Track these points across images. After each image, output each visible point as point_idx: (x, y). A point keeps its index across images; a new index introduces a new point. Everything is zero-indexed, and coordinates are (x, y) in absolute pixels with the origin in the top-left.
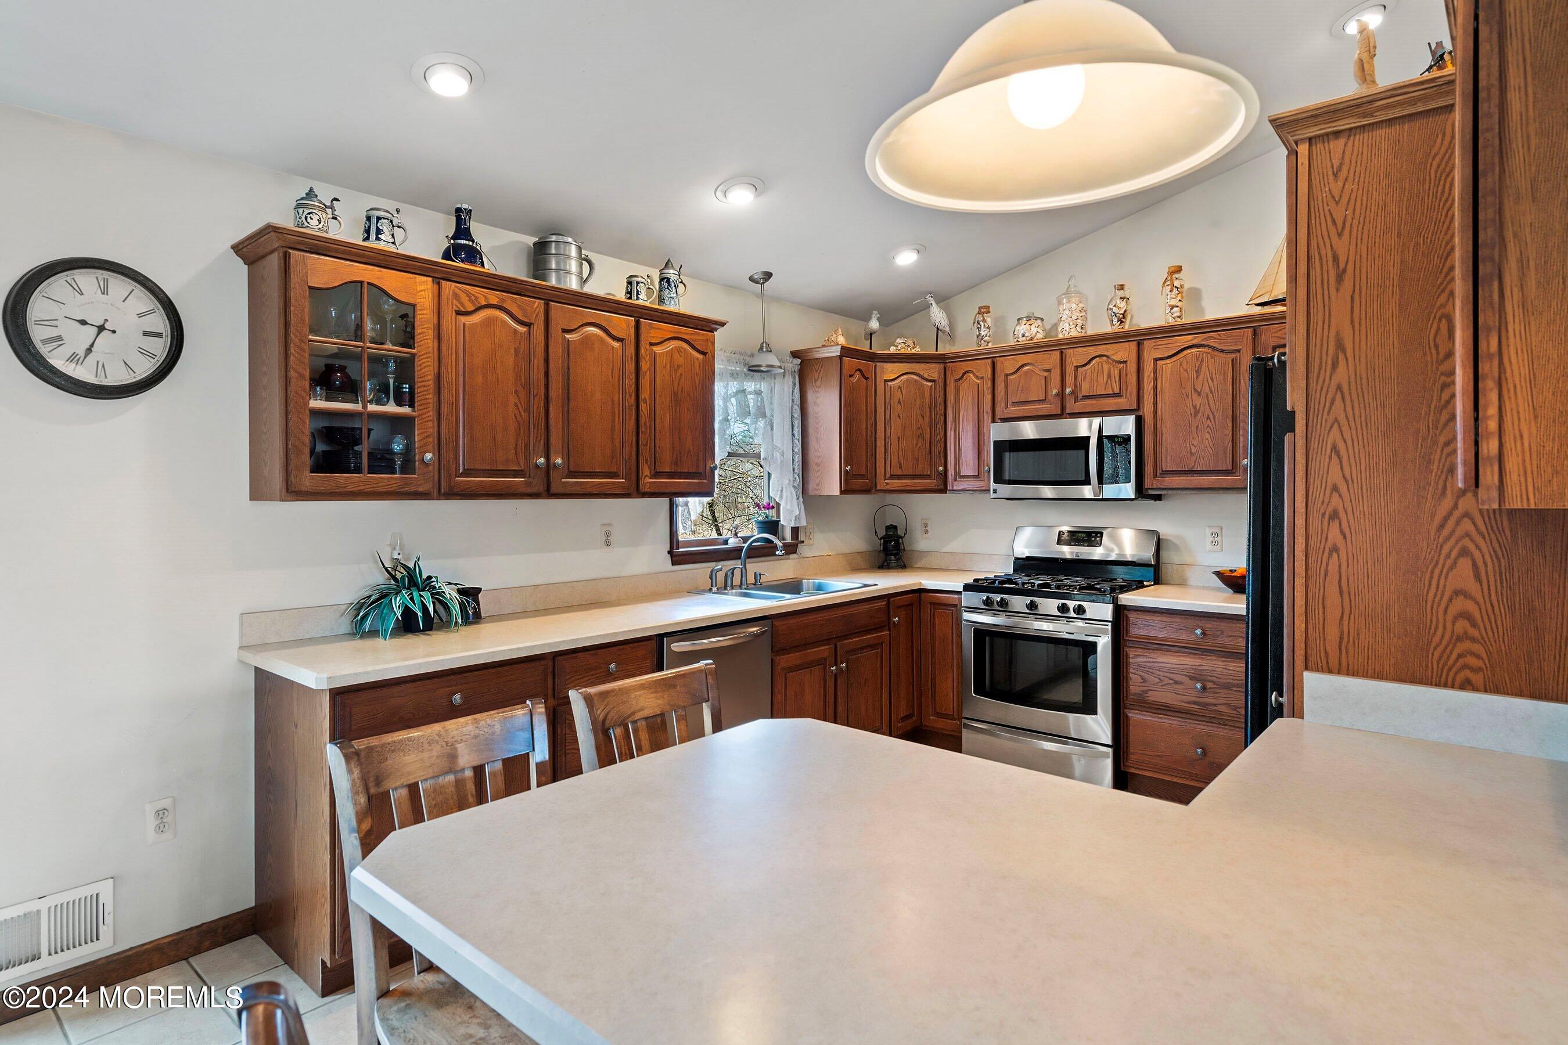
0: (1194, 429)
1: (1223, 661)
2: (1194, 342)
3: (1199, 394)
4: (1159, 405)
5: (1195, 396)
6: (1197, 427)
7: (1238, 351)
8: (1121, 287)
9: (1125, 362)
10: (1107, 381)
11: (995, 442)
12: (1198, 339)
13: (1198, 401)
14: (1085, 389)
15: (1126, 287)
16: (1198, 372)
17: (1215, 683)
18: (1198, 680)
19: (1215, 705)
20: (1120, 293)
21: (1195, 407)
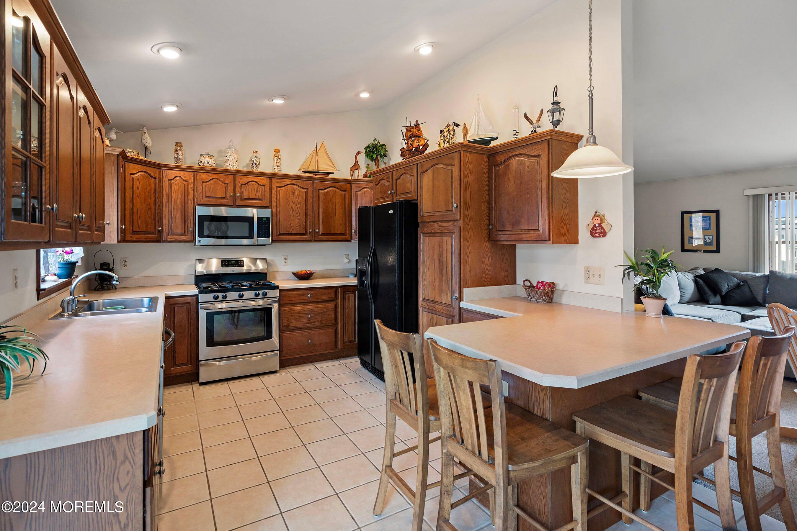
0: (292, 217)
1: (316, 305)
2: (292, 182)
3: (294, 203)
4: (278, 206)
5: (292, 204)
6: (293, 216)
7: (307, 189)
8: (256, 152)
9: (264, 186)
10: (256, 193)
11: (199, 216)
12: (294, 182)
13: (293, 206)
14: (246, 195)
15: (258, 153)
16: (293, 194)
17: (314, 314)
18: (309, 314)
19: (314, 322)
20: (255, 155)
21: (292, 208)
